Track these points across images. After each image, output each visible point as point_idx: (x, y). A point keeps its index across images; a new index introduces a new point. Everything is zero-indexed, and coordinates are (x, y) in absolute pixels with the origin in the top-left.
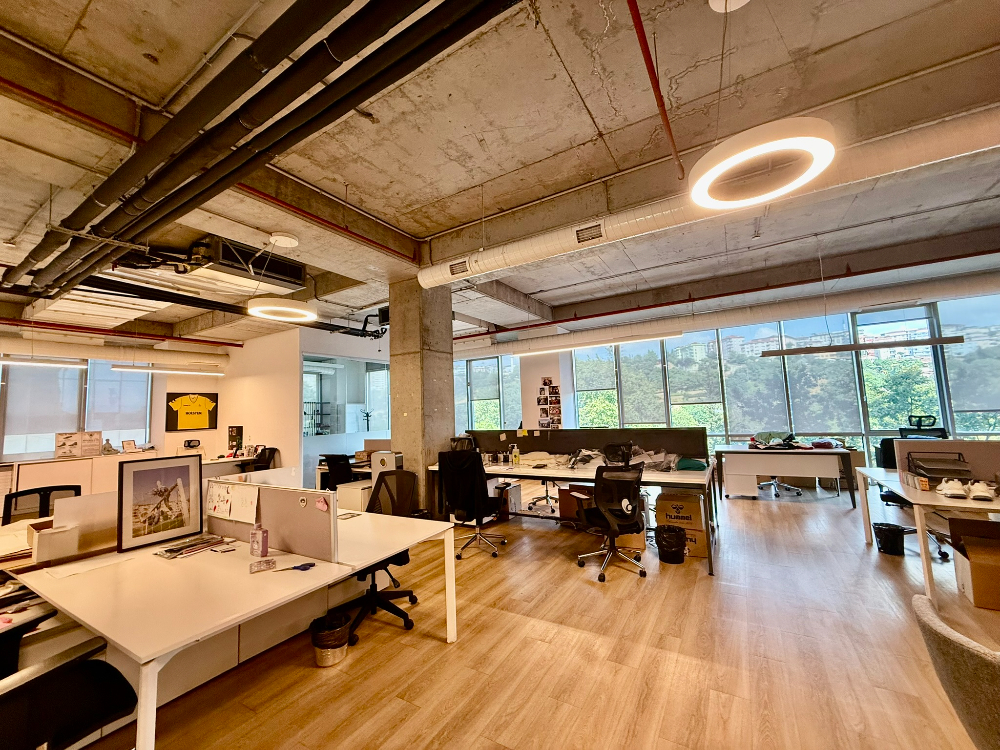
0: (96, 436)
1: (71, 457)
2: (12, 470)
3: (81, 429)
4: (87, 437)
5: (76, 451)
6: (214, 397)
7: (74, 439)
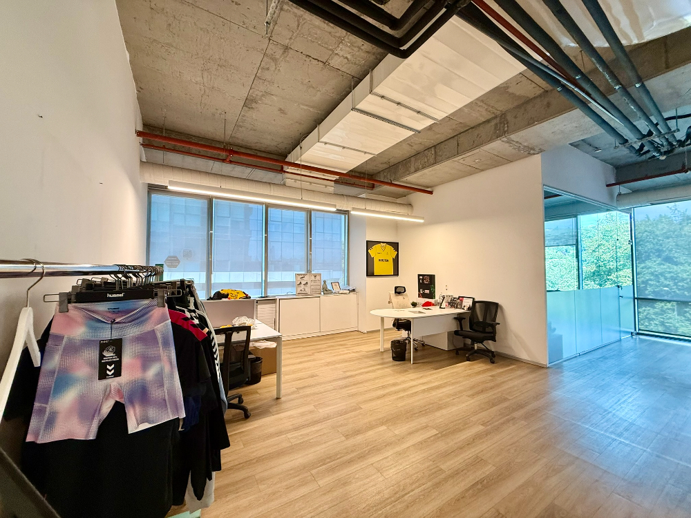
0: (318, 277)
1: (305, 295)
2: (275, 303)
3: (309, 271)
4: (313, 277)
5: (308, 290)
6: (395, 246)
7: (307, 278)
